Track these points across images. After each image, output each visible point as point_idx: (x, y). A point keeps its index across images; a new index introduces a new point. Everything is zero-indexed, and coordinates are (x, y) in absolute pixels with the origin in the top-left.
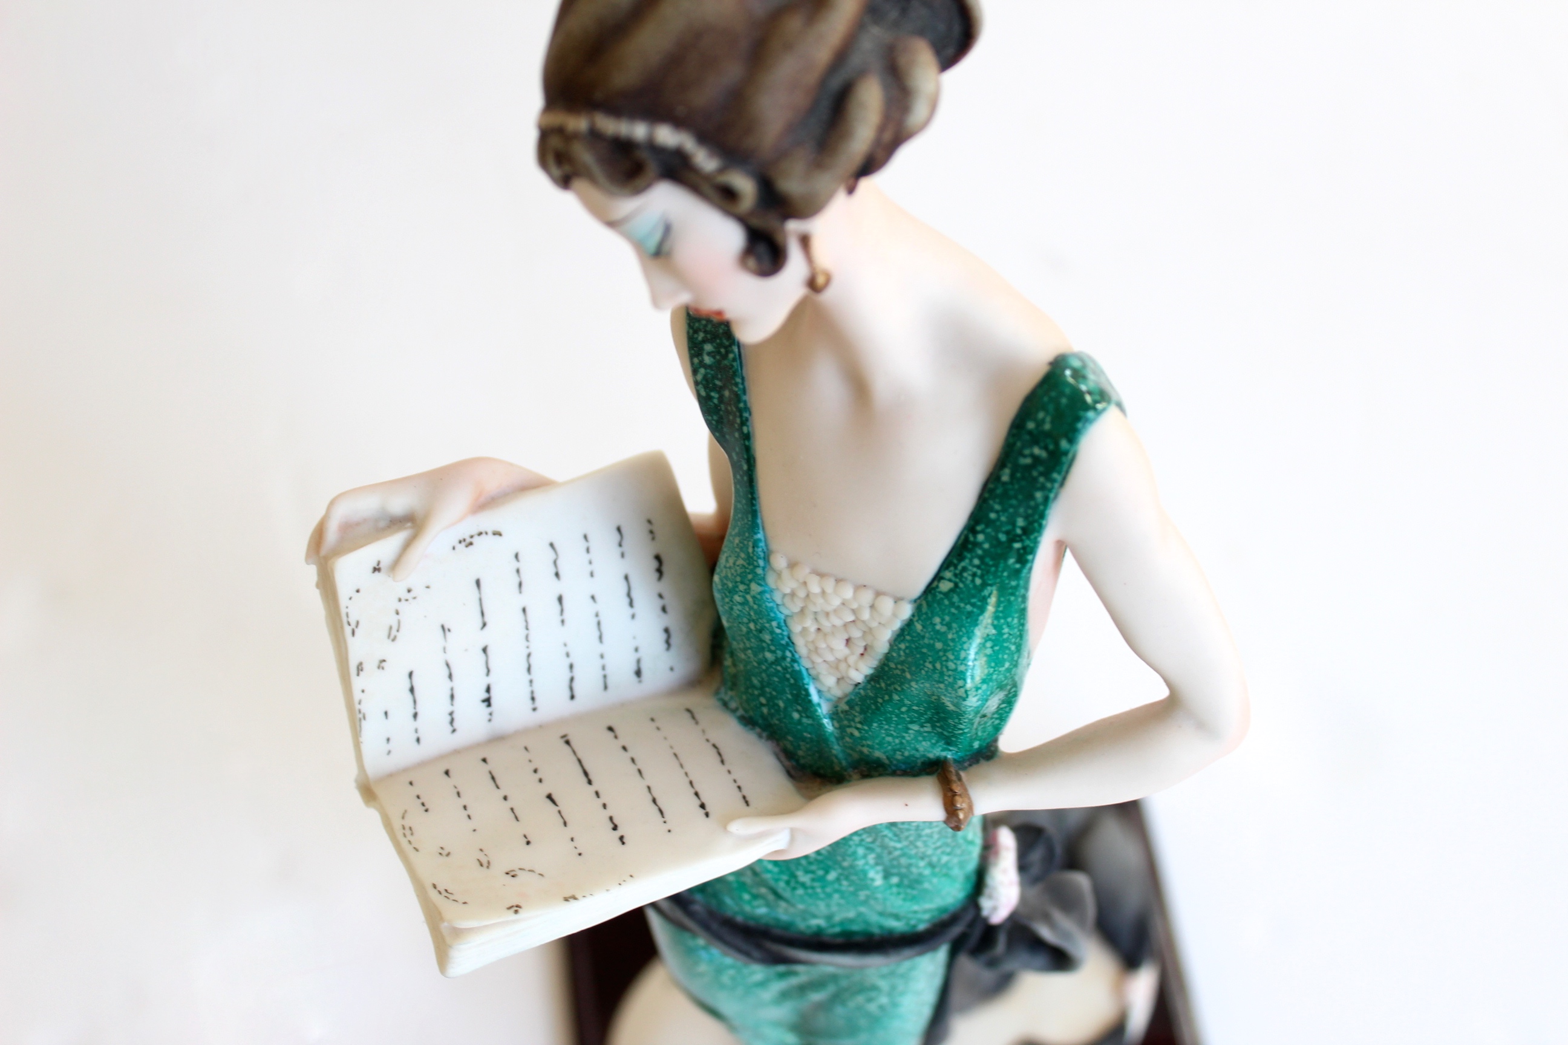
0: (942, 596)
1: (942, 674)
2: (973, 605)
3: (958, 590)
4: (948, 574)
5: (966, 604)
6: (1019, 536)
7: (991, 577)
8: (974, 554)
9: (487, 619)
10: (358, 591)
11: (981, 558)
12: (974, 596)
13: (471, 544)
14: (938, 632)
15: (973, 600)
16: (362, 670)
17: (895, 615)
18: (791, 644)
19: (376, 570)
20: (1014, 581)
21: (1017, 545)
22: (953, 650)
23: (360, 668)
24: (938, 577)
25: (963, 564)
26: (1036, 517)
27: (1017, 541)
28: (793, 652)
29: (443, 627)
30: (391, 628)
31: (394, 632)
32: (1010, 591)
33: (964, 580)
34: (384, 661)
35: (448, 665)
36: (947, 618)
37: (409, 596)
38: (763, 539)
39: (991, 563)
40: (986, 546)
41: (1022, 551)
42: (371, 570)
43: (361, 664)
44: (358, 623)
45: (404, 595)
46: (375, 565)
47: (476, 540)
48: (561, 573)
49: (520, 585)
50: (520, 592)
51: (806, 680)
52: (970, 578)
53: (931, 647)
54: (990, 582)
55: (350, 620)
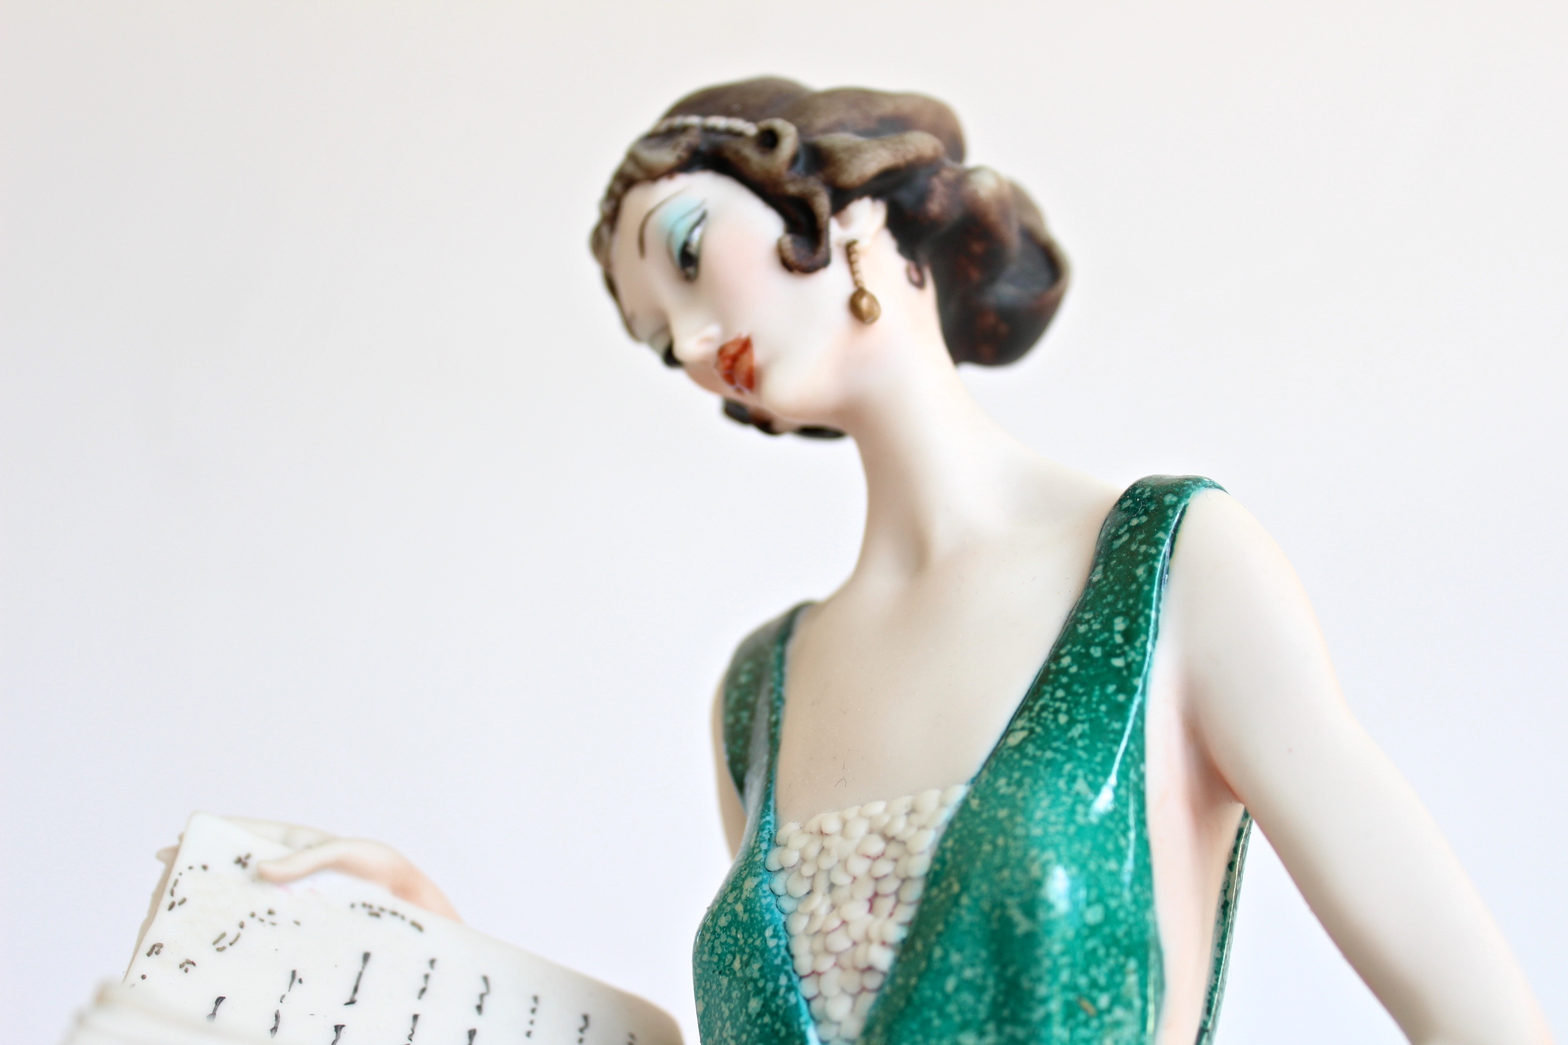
0: (1011, 751)
1: (1006, 849)
2: (1056, 750)
3: (1033, 736)
4: (1020, 723)
5: (1044, 750)
6: (1120, 646)
7: (1082, 711)
8: (1056, 685)
9: (358, 997)
10: (205, 868)
11: (1067, 688)
12: (1056, 739)
13: (377, 915)
14: (1003, 796)
15: (1055, 744)
16: (157, 953)
17: (942, 804)
18: (789, 959)
19: (242, 862)
20: (1117, 721)
21: (1118, 662)
22: (1023, 811)
23: (156, 949)
24: (1008, 732)
25: (1041, 702)
26: (1141, 606)
27: (1118, 656)
28: (791, 972)
29: (294, 973)
30: (223, 935)
31: (224, 942)
32: (1112, 736)
33: (1042, 721)
34: (193, 964)
35: (277, 1017)
36: (1016, 775)
37: (268, 919)
38: (772, 821)
39: (1081, 691)
40: (1074, 669)
41: (1125, 673)
42: (234, 857)
43: (161, 946)
44: (183, 901)
45: (262, 913)
46: (243, 855)
47: (385, 916)
48: (485, 1008)
49: (423, 991)
50: (420, 998)
51: (805, 1017)
52: (1051, 717)
53: (992, 821)
54: (1080, 718)
55: (176, 890)
